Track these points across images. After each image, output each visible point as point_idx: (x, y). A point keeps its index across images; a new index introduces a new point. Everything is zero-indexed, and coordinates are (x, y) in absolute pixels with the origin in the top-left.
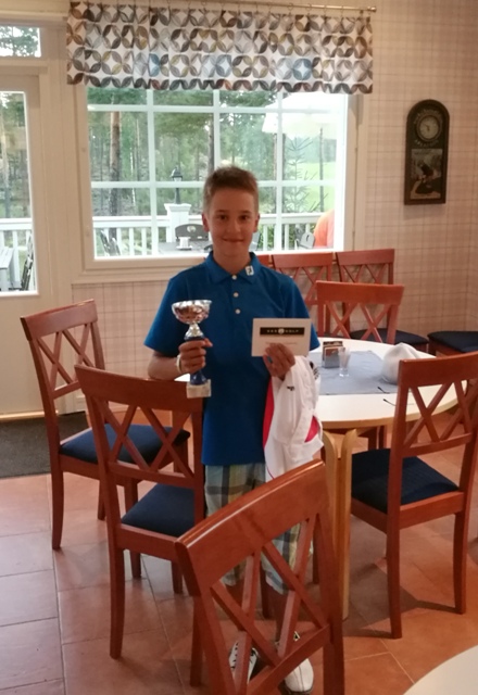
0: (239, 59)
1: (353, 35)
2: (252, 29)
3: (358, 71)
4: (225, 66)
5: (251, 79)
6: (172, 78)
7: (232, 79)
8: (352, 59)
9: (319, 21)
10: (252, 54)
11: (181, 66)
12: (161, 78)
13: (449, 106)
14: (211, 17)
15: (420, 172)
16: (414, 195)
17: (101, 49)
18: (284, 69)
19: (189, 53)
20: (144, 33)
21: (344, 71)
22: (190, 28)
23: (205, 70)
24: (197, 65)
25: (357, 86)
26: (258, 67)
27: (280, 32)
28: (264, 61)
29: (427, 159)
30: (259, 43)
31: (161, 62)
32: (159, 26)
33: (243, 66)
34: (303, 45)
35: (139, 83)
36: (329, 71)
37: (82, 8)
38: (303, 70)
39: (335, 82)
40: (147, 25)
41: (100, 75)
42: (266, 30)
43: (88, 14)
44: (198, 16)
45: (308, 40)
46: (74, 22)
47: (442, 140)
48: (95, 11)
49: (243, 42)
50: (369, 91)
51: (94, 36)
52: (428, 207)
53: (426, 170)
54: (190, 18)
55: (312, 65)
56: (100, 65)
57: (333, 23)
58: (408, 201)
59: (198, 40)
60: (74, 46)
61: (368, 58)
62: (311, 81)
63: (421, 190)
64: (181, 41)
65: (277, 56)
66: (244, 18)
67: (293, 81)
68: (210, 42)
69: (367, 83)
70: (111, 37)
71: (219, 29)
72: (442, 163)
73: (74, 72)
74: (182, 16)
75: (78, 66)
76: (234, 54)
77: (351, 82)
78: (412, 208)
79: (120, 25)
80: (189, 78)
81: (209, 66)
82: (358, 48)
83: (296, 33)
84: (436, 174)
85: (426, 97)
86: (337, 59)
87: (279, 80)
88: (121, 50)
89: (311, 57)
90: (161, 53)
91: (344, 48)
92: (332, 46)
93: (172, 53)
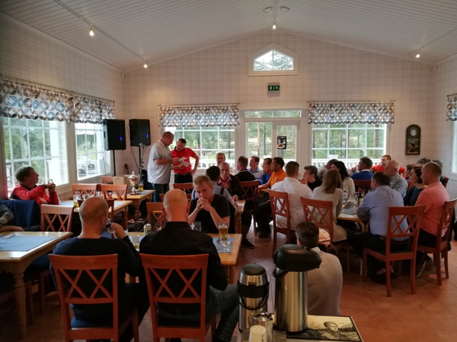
0: (354, 116)
1: (388, 108)
2: (358, 108)
3: (390, 117)
4: (350, 118)
5: (357, 121)
6: (335, 121)
7: (352, 121)
8: (388, 114)
9: (378, 105)
10: (358, 114)
11: (338, 118)
12: (332, 121)
13: (420, 126)
14: (346, 105)
15: (410, 146)
16: (409, 152)
17: (317, 115)
18: (367, 118)
19: (340, 115)
20: (328, 110)
21: (385, 117)
22: (340, 108)
23: (344, 119)
24: (342, 118)
25: (390, 122)
26: (360, 117)
27: (366, 108)
28: (362, 116)
29: (413, 142)
30: (360, 111)
31: (332, 117)
32: (332, 108)
33: (355, 118)
35: (326, 123)
36: (381, 118)
37: (312, 105)
38: (373, 118)
39: (382, 121)
40: (329, 108)
41: (316, 121)
42: (362, 108)
43: (314, 107)
44: (343, 105)
45: (374, 110)
46: (310, 109)
47: (418, 135)
48: (316, 105)
49: (355, 111)
50: (393, 123)
51: (315, 112)
52: (414, 156)
53: (413, 145)
54: (341, 106)
55: (375, 116)
56: (316, 119)
57: (382, 105)
59: (343, 111)
60: (310, 115)
61: (393, 114)
62: (375, 121)
63: (411, 151)
64: (338, 112)
65: (365, 114)
66: (356, 105)
67: (370, 121)
68: (346, 111)
69: (392, 121)
70: (320, 112)
71: (349, 108)
72: (419, 143)
73: (310, 121)
74: (339, 105)
75: (311, 119)
76: (353, 115)
77: (387, 121)
78: (408, 156)
79: (322, 109)
80: (340, 121)
81: (346, 118)
82: (390, 111)
83: (371, 108)
84: (416, 146)
85: (413, 124)
86: (383, 114)
87: (365, 120)
88: (322, 115)
89: (375, 114)
90: (332, 115)
91: (385, 111)
92: (381, 111)
93: (335, 115)
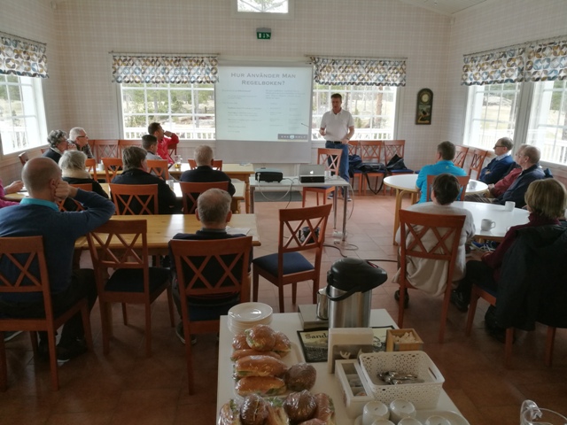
0: (360, 75)
1: (399, 67)
2: (365, 66)
3: (401, 79)
4: (355, 77)
5: (363, 81)
6: (338, 81)
7: (357, 82)
8: (398, 75)
9: (388, 63)
10: (364, 74)
11: (341, 78)
12: (335, 82)
13: (433, 91)
14: (352, 62)
15: (422, 114)
16: (419, 121)
18: (375, 78)
19: (344, 74)
20: (329, 67)
21: (395, 79)
22: (345, 66)
23: (349, 79)
24: (346, 77)
25: (400, 84)
26: (366, 78)
27: (374, 66)
28: (368, 76)
29: (425, 109)
30: (367, 70)
31: (335, 77)
32: (335, 65)
33: (361, 78)
34: (382, 71)
35: (327, 83)
36: (390, 79)
38: (381, 79)
39: (392, 83)
40: (331, 65)
42: (369, 66)
44: (347, 62)
45: (384, 69)
47: (430, 102)
49: (362, 70)
50: (405, 85)
52: (424, 125)
53: (424, 113)
54: (345, 62)
55: (384, 77)
57: (392, 63)
58: (417, 123)
59: (347, 70)
61: (404, 75)
62: (384, 82)
63: (422, 119)
64: (341, 70)
65: (373, 74)
66: (362, 62)
67: (378, 82)
68: (351, 70)
69: (404, 83)
70: (320, 69)
71: (354, 66)
72: (430, 111)
74: (342, 62)
76: (358, 74)
77: (398, 82)
78: (418, 126)
79: (323, 66)
80: (343, 82)
81: (350, 77)
82: (401, 71)
83: (379, 67)
84: (428, 114)
85: (425, 87)
86: (393, 75)
87: (373, 82)
88: (322, 73)
89: (384, 74)
90: (335, 74)
91: (395, 71)
92: (391, 71)
93: (338, 74)
